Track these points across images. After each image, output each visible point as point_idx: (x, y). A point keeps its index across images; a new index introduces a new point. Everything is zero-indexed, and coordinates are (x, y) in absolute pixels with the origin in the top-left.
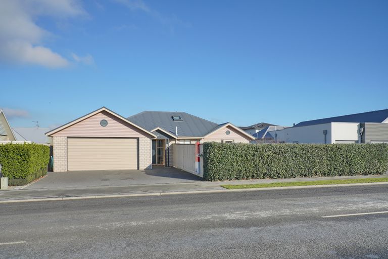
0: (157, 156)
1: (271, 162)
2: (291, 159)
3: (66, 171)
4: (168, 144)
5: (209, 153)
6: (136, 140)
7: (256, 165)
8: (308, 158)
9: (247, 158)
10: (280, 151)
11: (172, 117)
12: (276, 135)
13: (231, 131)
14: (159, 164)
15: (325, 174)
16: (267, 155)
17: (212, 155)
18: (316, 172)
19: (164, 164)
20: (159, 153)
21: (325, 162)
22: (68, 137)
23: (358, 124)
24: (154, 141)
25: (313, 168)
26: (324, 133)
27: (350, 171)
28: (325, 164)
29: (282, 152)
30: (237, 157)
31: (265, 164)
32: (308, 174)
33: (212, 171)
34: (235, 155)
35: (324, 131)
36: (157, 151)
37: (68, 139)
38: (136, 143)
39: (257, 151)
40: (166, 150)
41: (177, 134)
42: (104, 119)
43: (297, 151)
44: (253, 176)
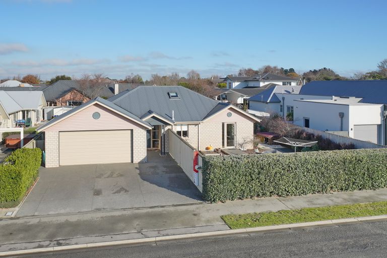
0: (152, 140)
1: (279, 180)
2: (302, 175)
3: (58, 166)
4: (164, 129)
5: (209, 174)
6: (130, 131)
7: (261, 184)
8: (323, 173)
9: (251, 177)
10: (289, 166)
11: (168, 94)
12: (283, 99)
13: (233, 113)
14: (154, 148)
15: (342, 189)
16: (274, 171)
17: (212, 176)
18: (332, 188)
19: (159, 148)
20: (154, 137)
21: (343, 176)
22: (60, 132)
23: (381, 105)
24: (148, 131)
25: (328, 184)
26: (340, 115)
27: (373, 186)
28: (342, 179)
29: (292, 169)
30: (240, 176)
31: (272, 182)
32: (322, 190)
33: (212, 193)
34: (238, 175)
35: (340, 113)
36: (152, 134)
37: (60, 133)
38: (130, 135)
39: (262, 169)
40: (161, 137)
41: (173, 119)
42: (97, 111)
43: (309, 167)
44: (258, 195)
